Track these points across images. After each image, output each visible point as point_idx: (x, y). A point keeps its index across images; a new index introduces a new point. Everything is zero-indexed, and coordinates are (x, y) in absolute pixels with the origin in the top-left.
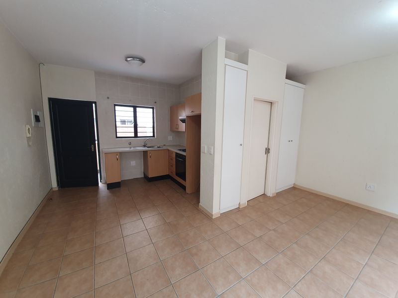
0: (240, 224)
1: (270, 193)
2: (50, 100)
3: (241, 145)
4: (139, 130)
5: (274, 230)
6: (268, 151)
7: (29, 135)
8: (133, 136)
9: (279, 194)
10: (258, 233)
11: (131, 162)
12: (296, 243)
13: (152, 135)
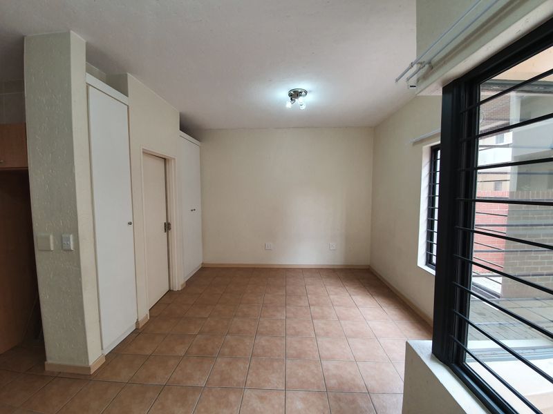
0: (148, 352)
1: (178, 284)
3: (130, 223)
5: (200, 333)
6: (167, 227)
9: (189, 283)
10: (180, 350)
12: (228, 333)
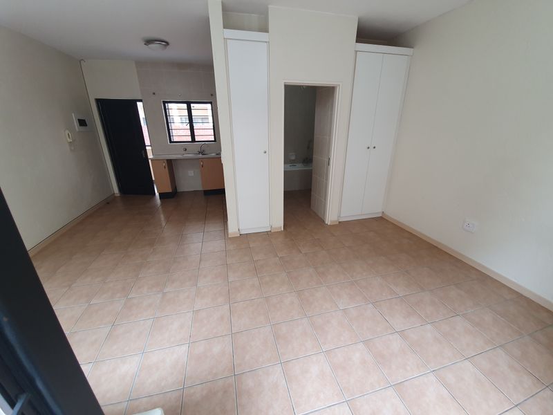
2: (98, 101)
3: (265, 152)
4: (196, 132)
7: (70, 140)
8: (190, 140)
11: (189, 172)
13: (213, 139)
